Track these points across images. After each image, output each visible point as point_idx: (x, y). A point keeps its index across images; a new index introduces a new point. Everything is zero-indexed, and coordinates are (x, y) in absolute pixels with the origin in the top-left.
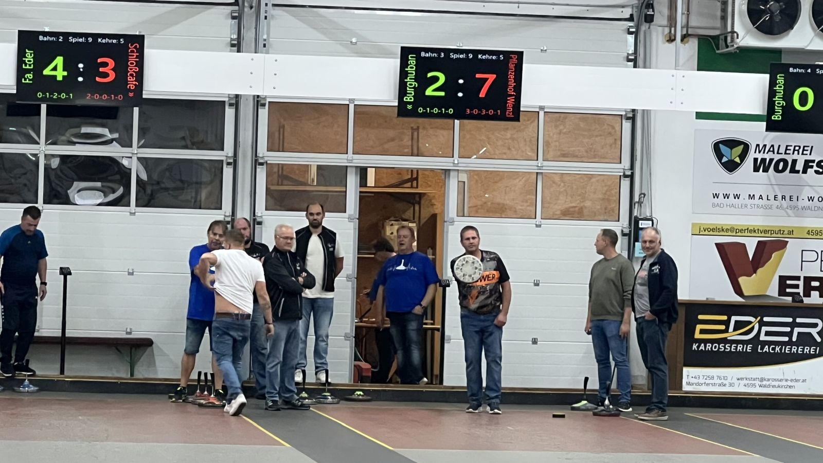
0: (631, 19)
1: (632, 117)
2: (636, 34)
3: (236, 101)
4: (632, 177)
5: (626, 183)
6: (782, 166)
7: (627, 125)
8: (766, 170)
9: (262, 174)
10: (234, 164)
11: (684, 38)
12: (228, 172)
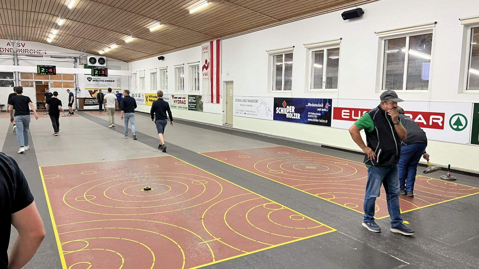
0: (74, 62)
1: (75, 74)
2: (75, 64)
3: (15, 72)
4: (76, 82)
5: (75, 83)
6: (97, 81)
7: (74, 76)
8: (94, 81)
9: (20, 82)
10: (15, 81)
11: (82, 64)
12: (14, 82)
